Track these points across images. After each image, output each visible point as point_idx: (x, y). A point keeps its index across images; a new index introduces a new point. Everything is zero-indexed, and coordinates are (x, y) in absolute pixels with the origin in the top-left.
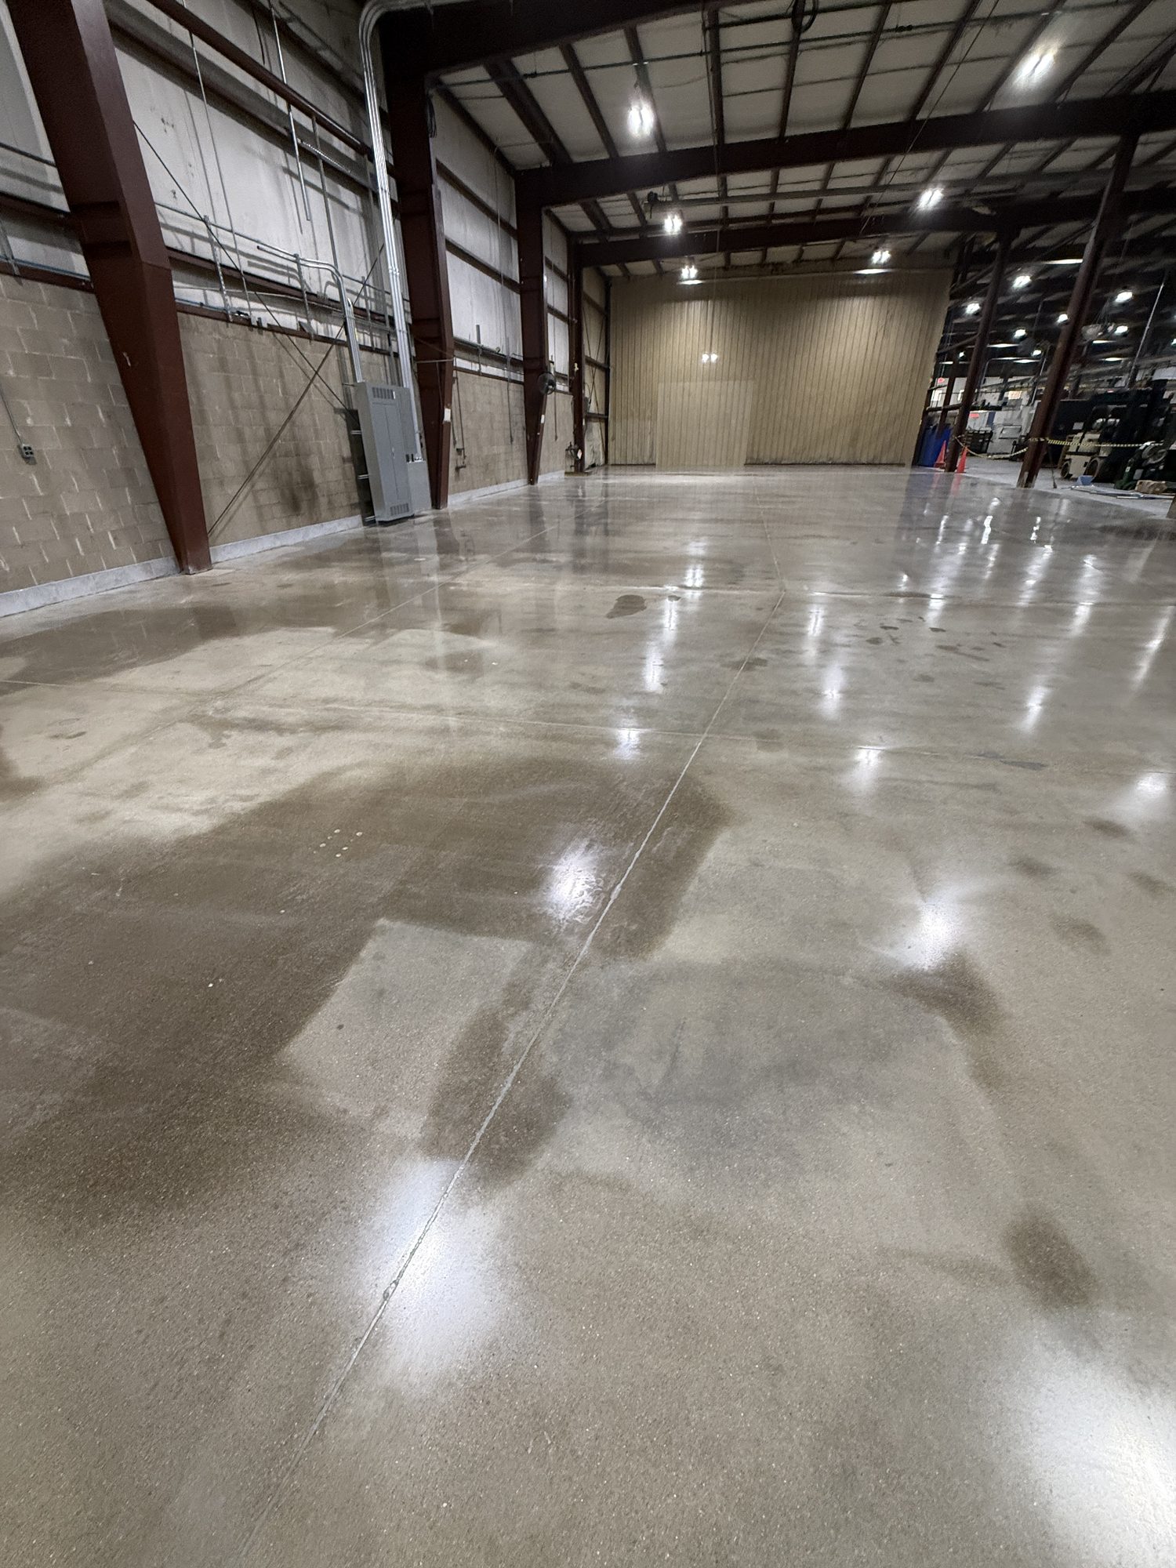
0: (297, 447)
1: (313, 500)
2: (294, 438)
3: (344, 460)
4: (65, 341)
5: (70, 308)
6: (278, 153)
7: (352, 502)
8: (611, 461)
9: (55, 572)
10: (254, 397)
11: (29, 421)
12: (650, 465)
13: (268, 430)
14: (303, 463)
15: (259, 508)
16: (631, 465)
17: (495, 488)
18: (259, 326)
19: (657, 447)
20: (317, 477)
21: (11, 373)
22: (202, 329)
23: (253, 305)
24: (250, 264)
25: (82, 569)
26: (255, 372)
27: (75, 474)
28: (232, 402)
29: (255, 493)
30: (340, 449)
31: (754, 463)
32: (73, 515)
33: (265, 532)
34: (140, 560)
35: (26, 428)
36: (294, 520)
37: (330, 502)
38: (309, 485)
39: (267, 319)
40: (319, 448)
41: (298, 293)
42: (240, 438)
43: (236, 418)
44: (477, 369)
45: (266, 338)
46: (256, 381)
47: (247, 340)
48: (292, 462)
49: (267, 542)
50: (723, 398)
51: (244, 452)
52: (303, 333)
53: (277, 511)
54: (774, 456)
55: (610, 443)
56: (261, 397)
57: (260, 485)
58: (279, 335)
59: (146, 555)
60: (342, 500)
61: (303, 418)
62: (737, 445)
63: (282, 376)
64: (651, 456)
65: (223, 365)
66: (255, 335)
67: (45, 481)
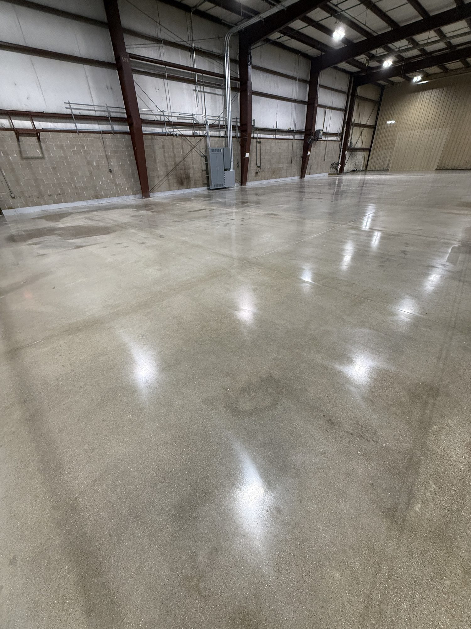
0: (185, 167)
1: (189, 182)
2: (184, 164)
3: (203, 171)
4: (122, 146)
5: (124, 139)
6: (192, 87)
7: (204, 183)
8: (368, 169)
9: (113, 196)
10: (172, 155)
11: (112, 164)
12: (385, 170)
13: (175, 163)
14: (186, 171)
15: (169, 184)
16: (377, 170)
17: (278, 180)
18: (176, 135)
19: (391, 162)
20: (191, 175)
21: (110, 154)
22: (158, 138)
23: (175, 130)
24: (178, 119)
25: (119, 195)
26: (173, 148)
27: (120, 174)
28: (165, 157)
29: (168, 180)
30: (202, 168)
31: (441, 169)
32: (118, 184)
33: (170, 190)
34: (133, 194)
35: (111, 165)
36: (181, 187)
37: (195, 183)
38: (188, 177)
39: (179, 133)
40: (193, 167)
41: (192, 124)
42: (166, 165)
43: (165, 160)
44: (274, 137)
45: (178, 138)
46: (173, 150)
47: (172, 139)
48: (182, 172)
49: (171, 193)
50: (431, 137)
51: (167, 169)
52: (193, 136)
53: (175, 185)
54: (454, 165)
55: (370, 160)
56: (175, 155)
57: (170, 178)
58: (183, 137)
59: (134, 194)
60: (201, 182)
61: (189, 159)
62: (434, 160)
63: (182, 148)
64: (388, 166)
65: (163, 147)
66: (175, 138)
67: (113, 176)
